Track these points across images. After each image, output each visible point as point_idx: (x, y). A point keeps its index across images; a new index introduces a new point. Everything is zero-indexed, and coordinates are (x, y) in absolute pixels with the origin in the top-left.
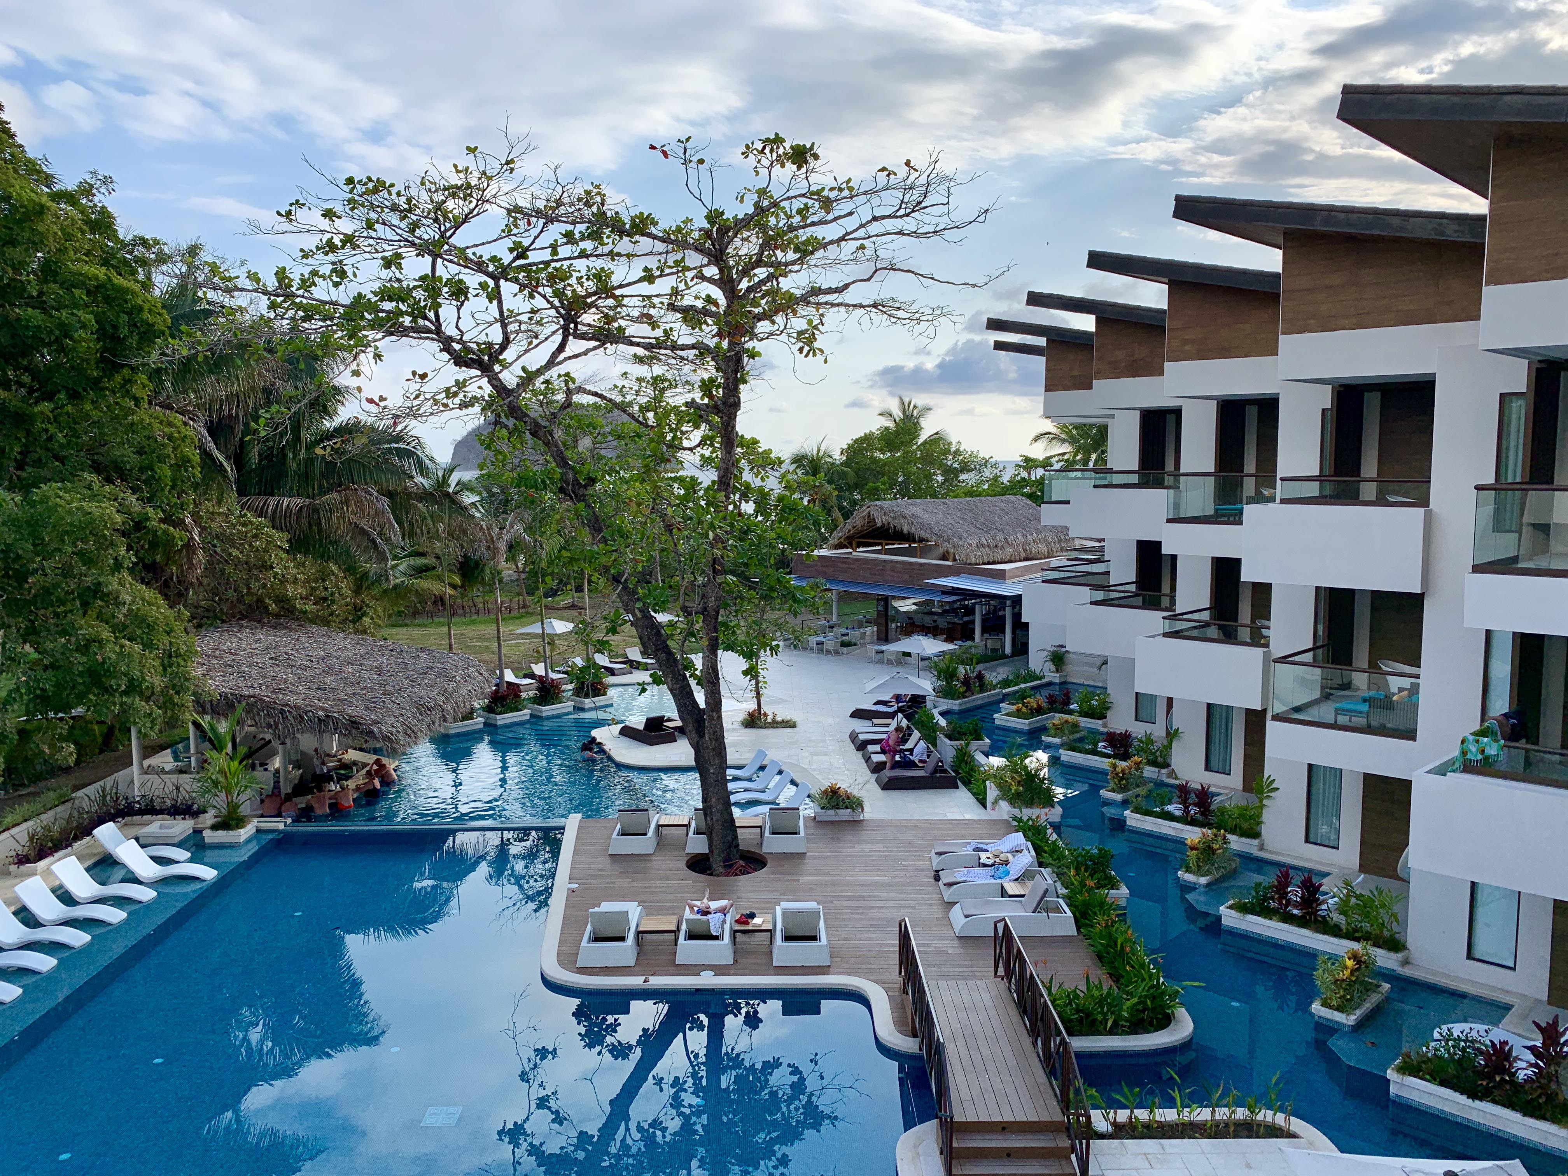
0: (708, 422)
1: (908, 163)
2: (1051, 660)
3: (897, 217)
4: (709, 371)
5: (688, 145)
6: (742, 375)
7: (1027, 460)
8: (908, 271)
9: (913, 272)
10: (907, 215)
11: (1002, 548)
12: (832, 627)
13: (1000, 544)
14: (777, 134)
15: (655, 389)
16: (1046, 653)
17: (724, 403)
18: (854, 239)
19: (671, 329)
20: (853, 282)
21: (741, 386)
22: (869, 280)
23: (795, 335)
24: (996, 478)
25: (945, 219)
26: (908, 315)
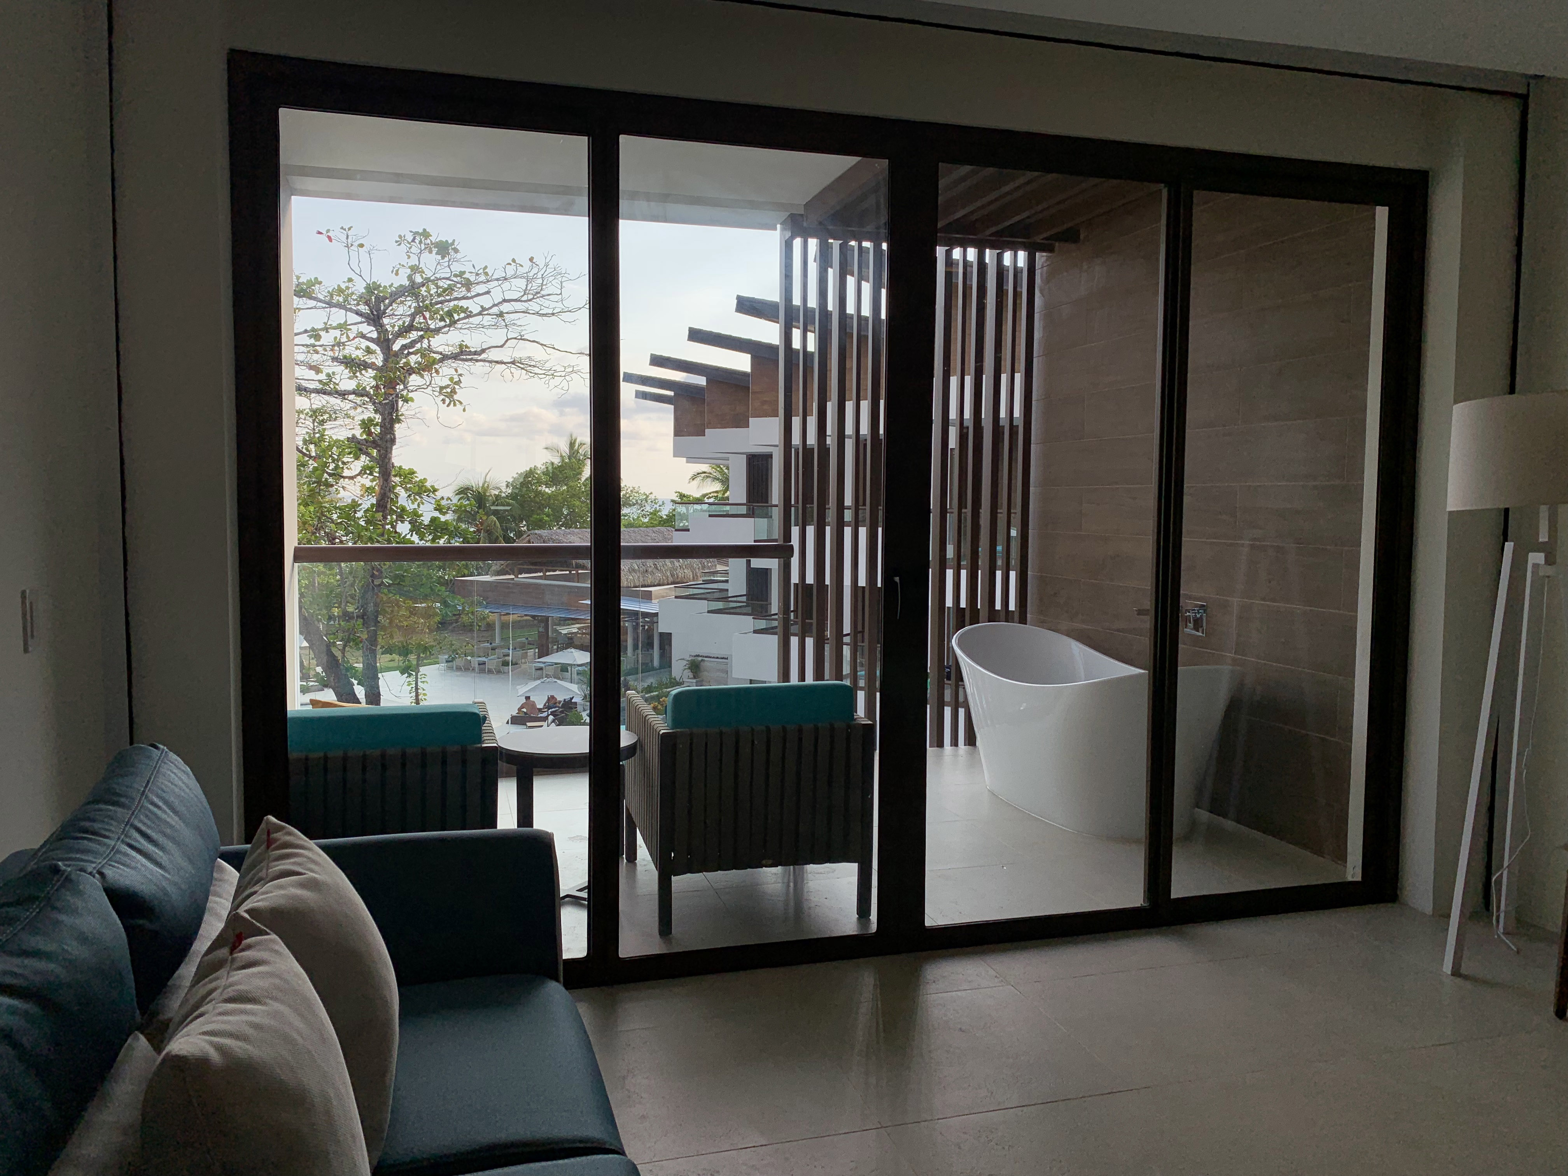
0: (368, 454)
1: (531, 259)
2: (689, 668)
3: (522, 301)
4: (369, 413)
5: (350, 233)
6: (397, 416)
7: (682, 496)
8: (534, 341)
9: (537, 342)
10: (530, 300)
11: (652, 573)
12: (493, 649)
13: (650, 570)
14: (424, 230)
15: (314, 421)
16: (685, 663)
17: (381, 439)
18: (489, 314)
19: (334, 373)
20: (489, 348)
21: (397, 426)
22: (502, 346)
23: (438, 389)
24: (655, 513)
25: (560, 305)
26: (544, 372)
